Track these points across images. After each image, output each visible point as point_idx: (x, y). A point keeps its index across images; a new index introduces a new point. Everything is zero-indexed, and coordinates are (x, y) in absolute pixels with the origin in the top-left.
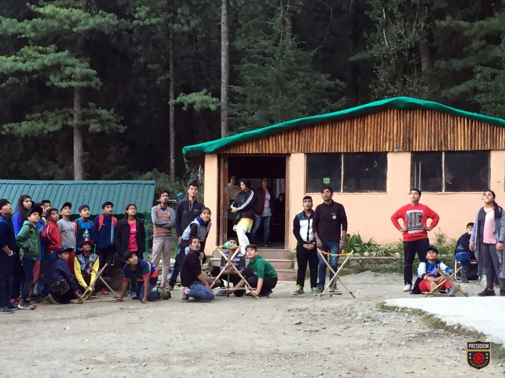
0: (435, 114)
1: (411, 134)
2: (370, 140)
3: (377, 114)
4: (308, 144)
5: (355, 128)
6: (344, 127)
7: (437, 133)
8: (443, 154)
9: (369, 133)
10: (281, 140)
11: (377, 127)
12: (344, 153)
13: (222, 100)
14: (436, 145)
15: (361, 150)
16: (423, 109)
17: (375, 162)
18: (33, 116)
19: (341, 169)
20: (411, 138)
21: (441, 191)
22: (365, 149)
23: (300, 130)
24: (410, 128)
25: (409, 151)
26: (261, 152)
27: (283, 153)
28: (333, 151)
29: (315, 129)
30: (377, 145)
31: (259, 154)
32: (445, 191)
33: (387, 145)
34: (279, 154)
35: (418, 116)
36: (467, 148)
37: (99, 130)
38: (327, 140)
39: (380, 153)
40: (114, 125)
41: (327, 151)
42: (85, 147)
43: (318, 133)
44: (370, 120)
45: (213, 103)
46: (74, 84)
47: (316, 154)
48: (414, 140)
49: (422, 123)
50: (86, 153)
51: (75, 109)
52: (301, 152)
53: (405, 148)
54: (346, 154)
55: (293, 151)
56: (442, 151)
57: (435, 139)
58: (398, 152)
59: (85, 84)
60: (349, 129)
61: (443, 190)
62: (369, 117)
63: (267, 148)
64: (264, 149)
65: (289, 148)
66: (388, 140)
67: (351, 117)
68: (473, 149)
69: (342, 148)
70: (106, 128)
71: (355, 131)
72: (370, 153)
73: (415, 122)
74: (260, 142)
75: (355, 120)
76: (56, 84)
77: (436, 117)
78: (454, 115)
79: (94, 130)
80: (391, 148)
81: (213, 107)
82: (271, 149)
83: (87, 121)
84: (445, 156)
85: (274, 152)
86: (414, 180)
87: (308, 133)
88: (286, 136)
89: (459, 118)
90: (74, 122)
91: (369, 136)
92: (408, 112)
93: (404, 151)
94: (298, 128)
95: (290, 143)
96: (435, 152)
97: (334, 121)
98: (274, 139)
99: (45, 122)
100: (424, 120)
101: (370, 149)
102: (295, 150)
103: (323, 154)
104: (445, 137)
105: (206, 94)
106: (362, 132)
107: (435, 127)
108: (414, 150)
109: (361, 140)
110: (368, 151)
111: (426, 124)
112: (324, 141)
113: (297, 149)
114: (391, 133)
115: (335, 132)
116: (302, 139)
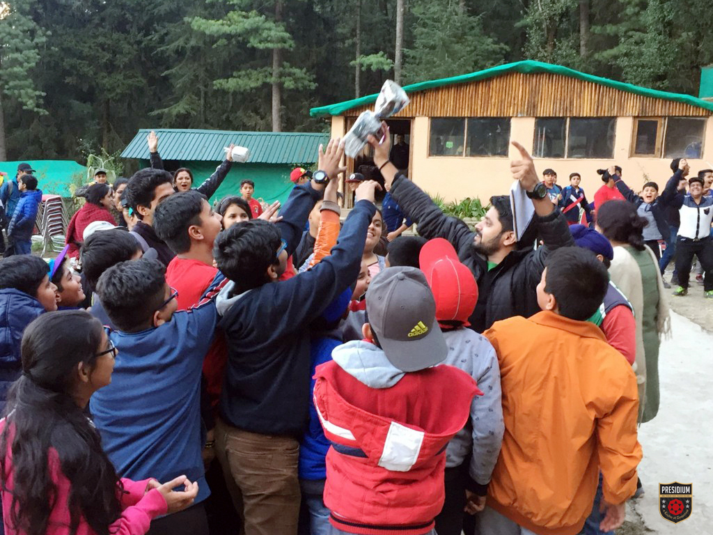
0: (562, 79)
1: (536, 99)
2: (494, 105)
3: (502, 78)
4: (432, 108)
5: (480, 92)
6: (470, 90)
7: (563, 98)
8: (568, 120)
9: (494, 98)
11: (502, 92)
12: (468, 117)
13: (396, 61)
14: (562, 111)
15: (485, 115)
16: (550, 73)
17: (499, 127)
18: (240, 73)
19: (464, 133)
20: (536, 103)
21: (563, 157)
22: (489, 113)
23: (425, 94)
24: (535, 92)
25: (533, 117)
27: (408, 116)
28: (457, 116)
29: (440, 92)
30: (501, 110)
32: (568, 157)
33: (511, 110)
34: (403, 117)
35: (544, 80)
36: (593, 114)
37: (292, 87)
38: (452, 103)
39: (505, 118)
40: (306, 83)
41: (451, 116)
42: (282, 102)
43: (443, 97)
44: (495, 84)
45: (387, 64)
46: (270, 45)
47: (440, 117)
48: (539, 105)
49: (548, 87)
50: (283, 106)
51: (274, 68)
52: (426, 116)
53: (529, 113)
54: (469, 118)
55: (417, 115)
56: (567, 117)
57: (560, 103)
58: (521, 117)
59: (279, 45)
60: (474, 93)
61: (566, 156)
62: (495, 81)
65: (414, 112)
66: (512, 105)
67: (476, 82)
68: (599, 115)
69: (466, 112)
70: (300, 85)
71: (480, 96)
72: (494, 118)
73: (541, 87)
75: (481, 84)
76: (255, 46)
77: (563, 82)
78: (582, 80)
79: (289, 86)
80: (515, 113)
81: (387, 68)
83: (283, 79)
84: (570, 121)
85: (399, 116)
86: (537, 146)
87: (431, 97)
89: (586, 83)
90: (273, 80)
91: (493, 100)
92: (535, 76)
93: (528, 115)
94: (422, 92)
95: (414, 106)
96: (559, 117)
97: (460, 85)
99: (250, 79)
100: (550, 85)
101: (493, 114)
102: (419, 114)
103: (446, 118)
104: (571, 103)
105: (383, 56)
106: (487, 96)
107: (561, 92)
108: (538, 115)
109: (486, 105)
110: (492, 116)
111: (552, 89)
112: (447, 105)
113: (421, 113)
114: (516, 98)
115: (460, 96)
116: (427, 103)
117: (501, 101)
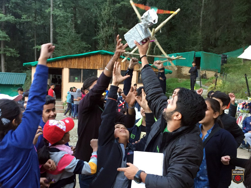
2: (92, 65)
3: (94, 56)
4: (70, 65)
5: (87, 60)
6: (83, 59)
9: (91, 62)
10: (60, 63)
11: (94, 60)
12: (83, 69)
15: (89, 68)
17: (93, 73)
19: (81, 74)
22: (90, 68)
23: (67, 60)
24: (105, 61)
26: (53, 67)
27: (61, 67)
28: (79, 68)
29: (73, 60)
30: (94, 67)
31: (52, 68)
33: (98, 67)
37: (9, 55)
38: (77, 64)
39: (95, 70)
40: (15, 54)
41: (77, 68)
42: (5, 61)
43: (74, 61)
44: (92, 58)
47: (73, 69)
50: (6, 63)
51: (2, 48)
52: (67, 68)
55: (64, 67)
58: (101, 70)
59: (4, 39)
60: (84, 60)
63: (55, 66)
64: (54, 66)
65: (63, 66)
66: (98, 65)
67: (85, 56)
69: (82, 67)
70: (13, 55)
71: (87, 61)
73: (107, 59)
74: (52, 63)
75: (87, 57)
80: (99, 68)
82: (56, 66)
83: (6, 52)
85: (58, 67)
87: (69, 61)
88: (62, 62)
91: (91, 63)
92: (105, 56)
94: (66, 59)
95: (63, 64)
97: (79, 57)
98: (57, 62)
101: (91, 68)
102: (65, 67)
103: (75, 69)
106: (89, 62)
109: (89, 65)
112: (75, 64)
113: (66, 67)
114: (99, 63)
115: (80, 61)
116: (68, 63)
117: (94, 64)
